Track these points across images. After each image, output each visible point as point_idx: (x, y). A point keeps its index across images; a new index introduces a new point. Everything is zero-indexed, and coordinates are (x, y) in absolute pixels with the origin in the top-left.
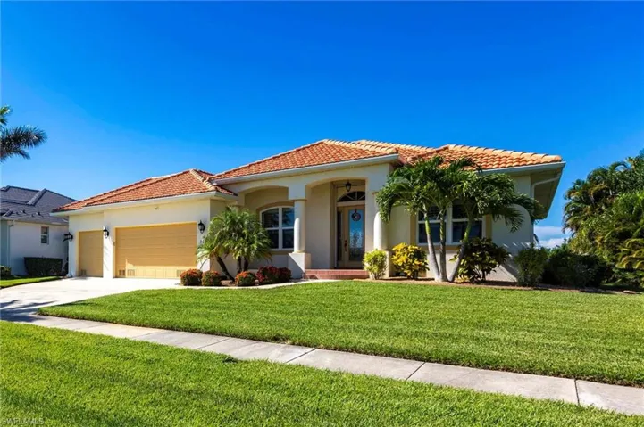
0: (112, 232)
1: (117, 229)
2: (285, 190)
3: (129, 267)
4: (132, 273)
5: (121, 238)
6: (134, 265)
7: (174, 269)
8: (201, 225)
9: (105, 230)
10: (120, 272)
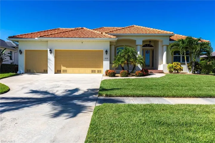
1: (55, 50)
2: (135, 41)
3: (63, 68)
4: (65, 71)
5: (59, 55)
6: (66, 67)
7: (90, 70)
8: (106, 51)
9: (50, 50)
10: (58, 71)
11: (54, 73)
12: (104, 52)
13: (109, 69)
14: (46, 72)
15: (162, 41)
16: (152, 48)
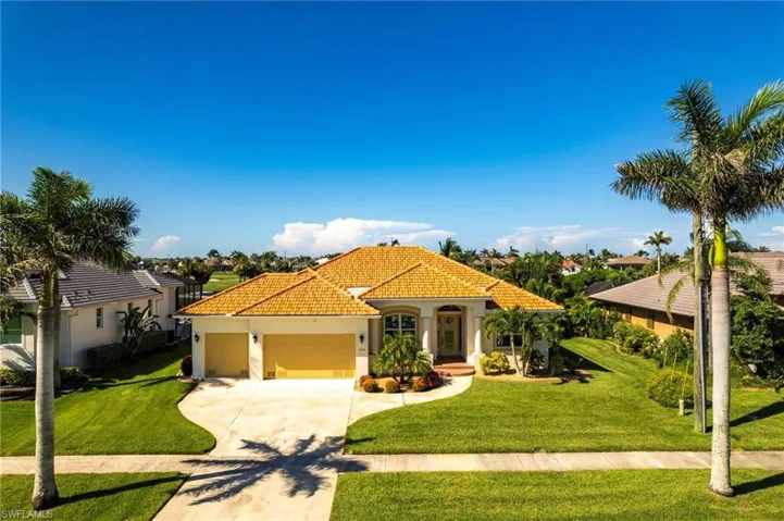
0: (260, 338)
1: (264, 335)
3: (279, 369)
4: (283, 375)
5: (269, 343)
6: (286, 368)
7: (330, 372)
8: (362, 337)
9: (255, 337)
10: (269, 374)
11: (261, 378)
12: (358, 339)
13: (366, 373)
14: (245, 374)
15: (472, 309)
16: (458, 313)
